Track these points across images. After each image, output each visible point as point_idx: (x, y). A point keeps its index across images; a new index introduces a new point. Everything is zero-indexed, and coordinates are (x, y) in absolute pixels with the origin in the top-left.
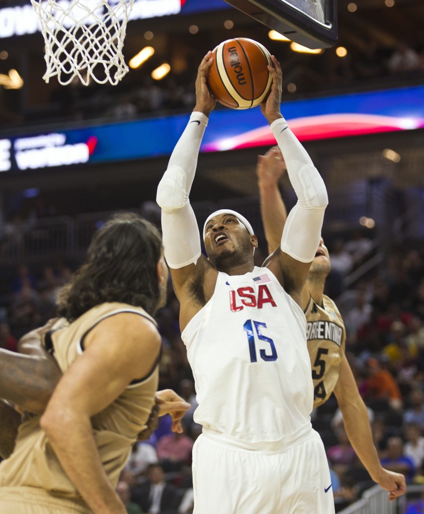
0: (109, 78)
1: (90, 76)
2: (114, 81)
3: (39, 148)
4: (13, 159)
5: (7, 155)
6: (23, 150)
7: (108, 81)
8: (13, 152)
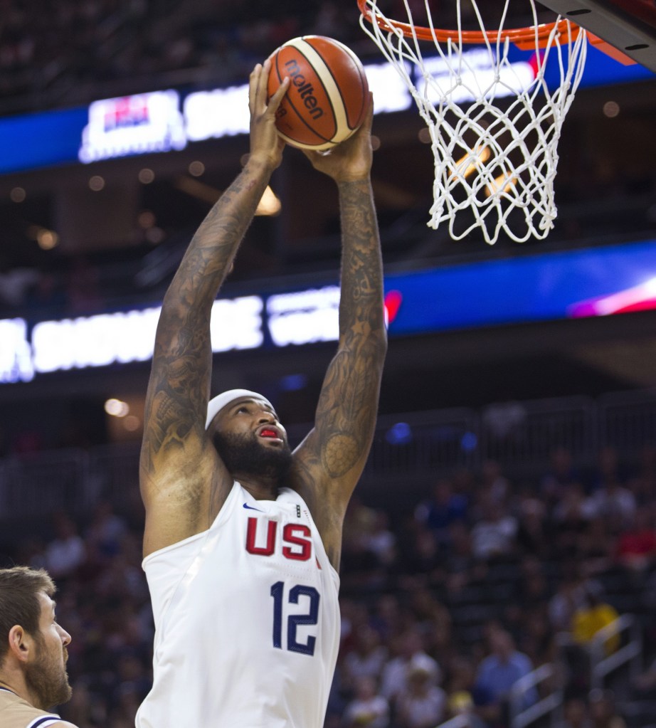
0: (532, 230)
1: (502, 229)
2: (541, 233)
3: (307, 311)
4: (265, 329)
5: (257, 322)
6: (282, 314)
7: (532, 235)
8: (265, 316)
